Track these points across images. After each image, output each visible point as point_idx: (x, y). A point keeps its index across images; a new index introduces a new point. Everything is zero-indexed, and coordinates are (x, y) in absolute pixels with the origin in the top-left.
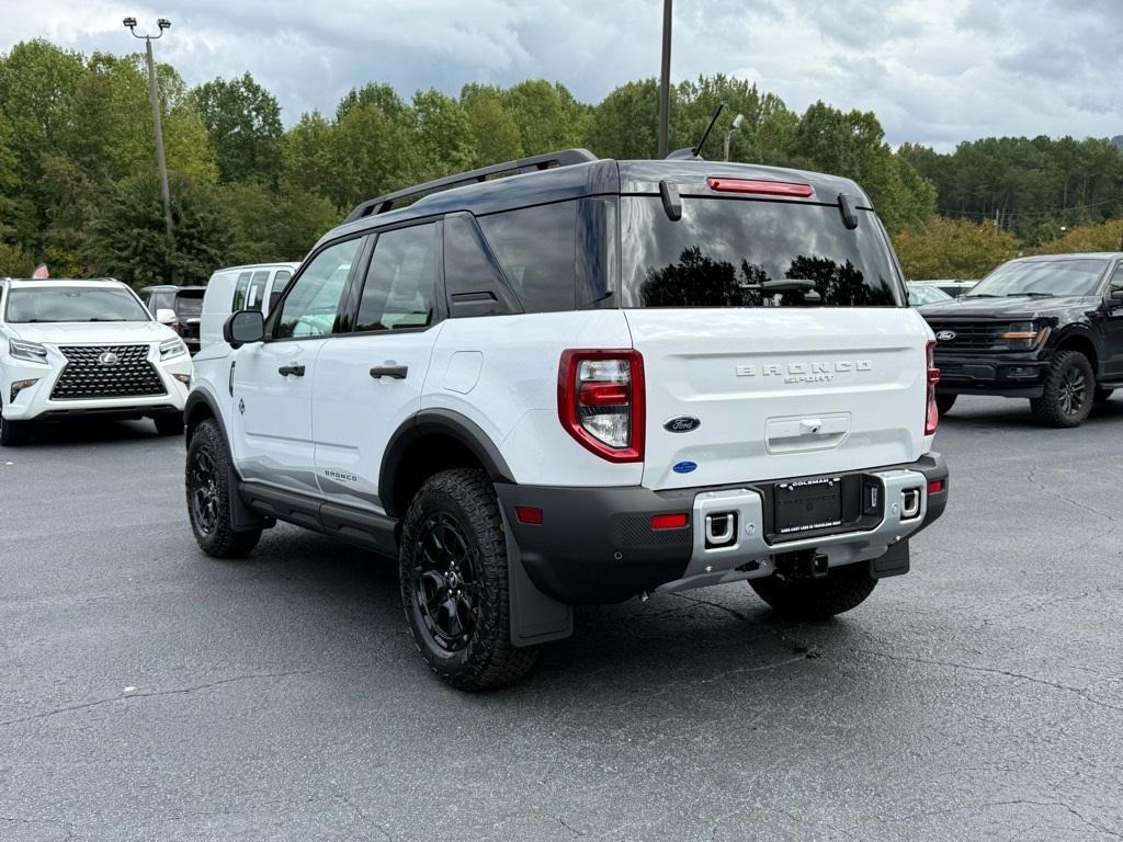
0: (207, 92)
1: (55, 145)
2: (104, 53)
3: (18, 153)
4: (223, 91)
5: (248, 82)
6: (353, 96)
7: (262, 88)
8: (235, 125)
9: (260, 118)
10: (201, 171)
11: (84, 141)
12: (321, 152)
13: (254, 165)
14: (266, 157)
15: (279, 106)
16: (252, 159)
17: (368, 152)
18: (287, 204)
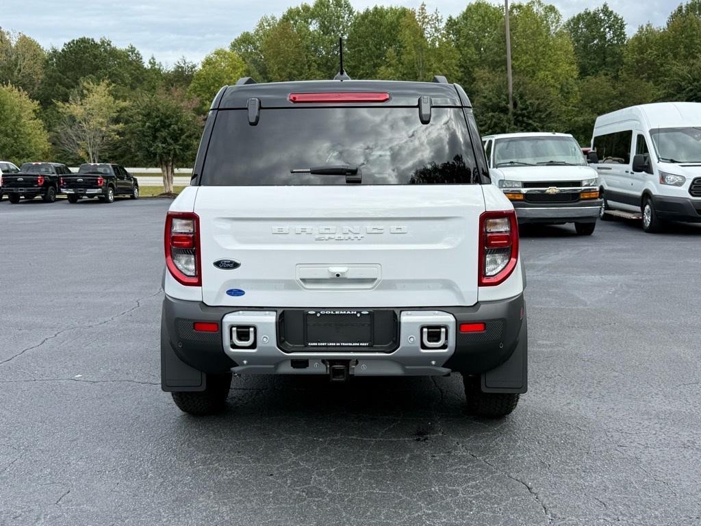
0: (579, 18)
1: (482, 63)
2: (517, 4)
3: (462, 69)
4: (588, 17)
5: (605, 10)
6: (680, 10)
7: (614, 12)
8: (594, 39)
9: (611, 32)
10: (567, 71)
11: (498, 59)
12: (649, 51)
13: (604, 64)
14: (614, 58)
15: (624, 23)
16: (604, 60)
17: (685, 47)
18: (622, 88)
